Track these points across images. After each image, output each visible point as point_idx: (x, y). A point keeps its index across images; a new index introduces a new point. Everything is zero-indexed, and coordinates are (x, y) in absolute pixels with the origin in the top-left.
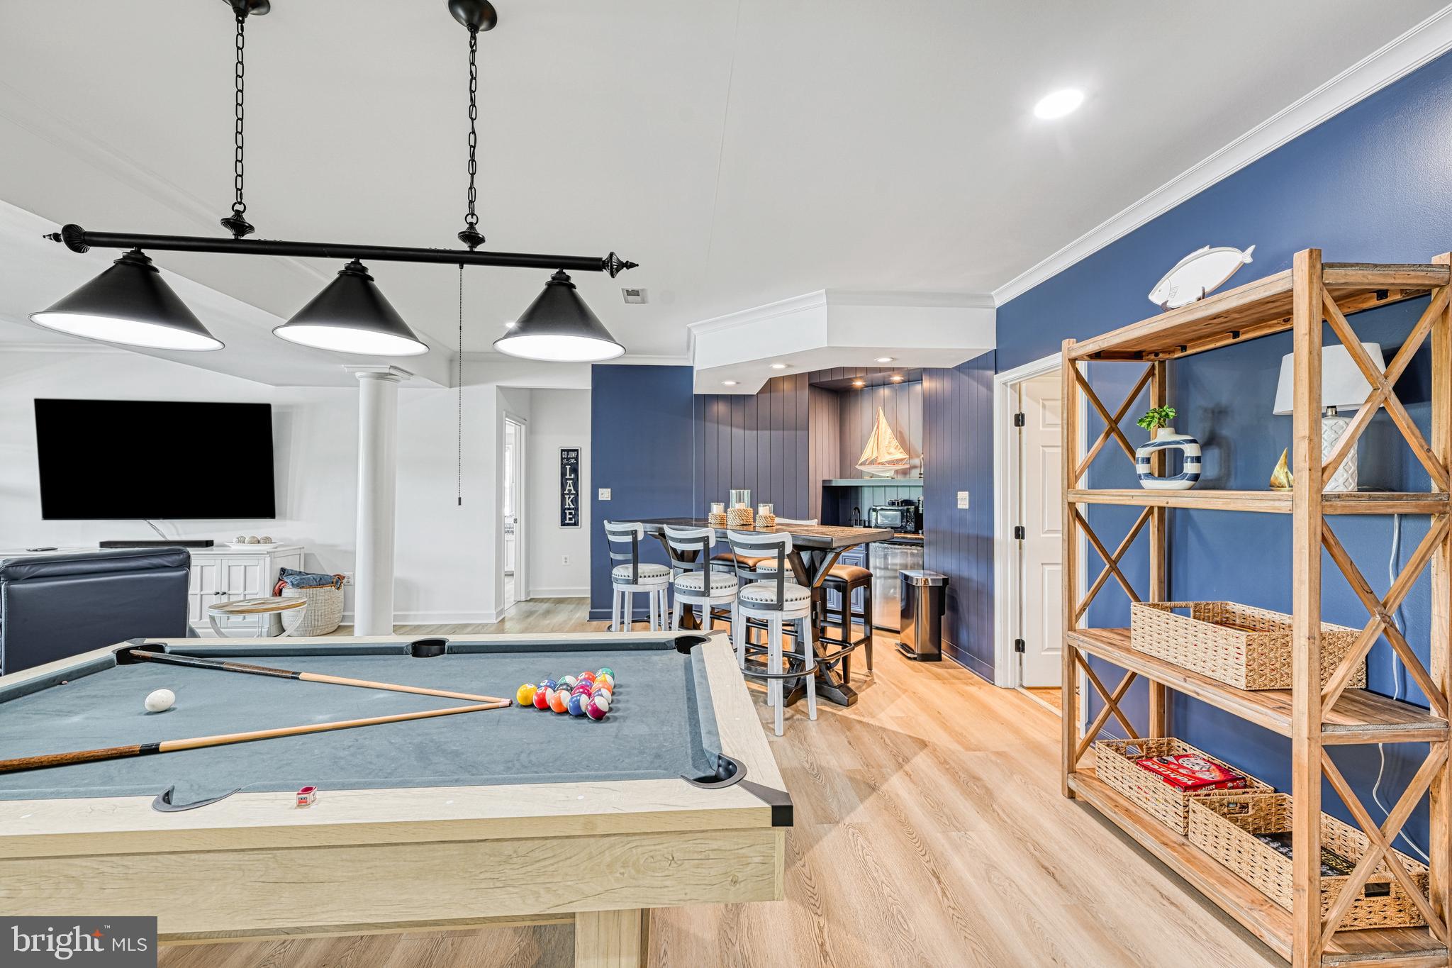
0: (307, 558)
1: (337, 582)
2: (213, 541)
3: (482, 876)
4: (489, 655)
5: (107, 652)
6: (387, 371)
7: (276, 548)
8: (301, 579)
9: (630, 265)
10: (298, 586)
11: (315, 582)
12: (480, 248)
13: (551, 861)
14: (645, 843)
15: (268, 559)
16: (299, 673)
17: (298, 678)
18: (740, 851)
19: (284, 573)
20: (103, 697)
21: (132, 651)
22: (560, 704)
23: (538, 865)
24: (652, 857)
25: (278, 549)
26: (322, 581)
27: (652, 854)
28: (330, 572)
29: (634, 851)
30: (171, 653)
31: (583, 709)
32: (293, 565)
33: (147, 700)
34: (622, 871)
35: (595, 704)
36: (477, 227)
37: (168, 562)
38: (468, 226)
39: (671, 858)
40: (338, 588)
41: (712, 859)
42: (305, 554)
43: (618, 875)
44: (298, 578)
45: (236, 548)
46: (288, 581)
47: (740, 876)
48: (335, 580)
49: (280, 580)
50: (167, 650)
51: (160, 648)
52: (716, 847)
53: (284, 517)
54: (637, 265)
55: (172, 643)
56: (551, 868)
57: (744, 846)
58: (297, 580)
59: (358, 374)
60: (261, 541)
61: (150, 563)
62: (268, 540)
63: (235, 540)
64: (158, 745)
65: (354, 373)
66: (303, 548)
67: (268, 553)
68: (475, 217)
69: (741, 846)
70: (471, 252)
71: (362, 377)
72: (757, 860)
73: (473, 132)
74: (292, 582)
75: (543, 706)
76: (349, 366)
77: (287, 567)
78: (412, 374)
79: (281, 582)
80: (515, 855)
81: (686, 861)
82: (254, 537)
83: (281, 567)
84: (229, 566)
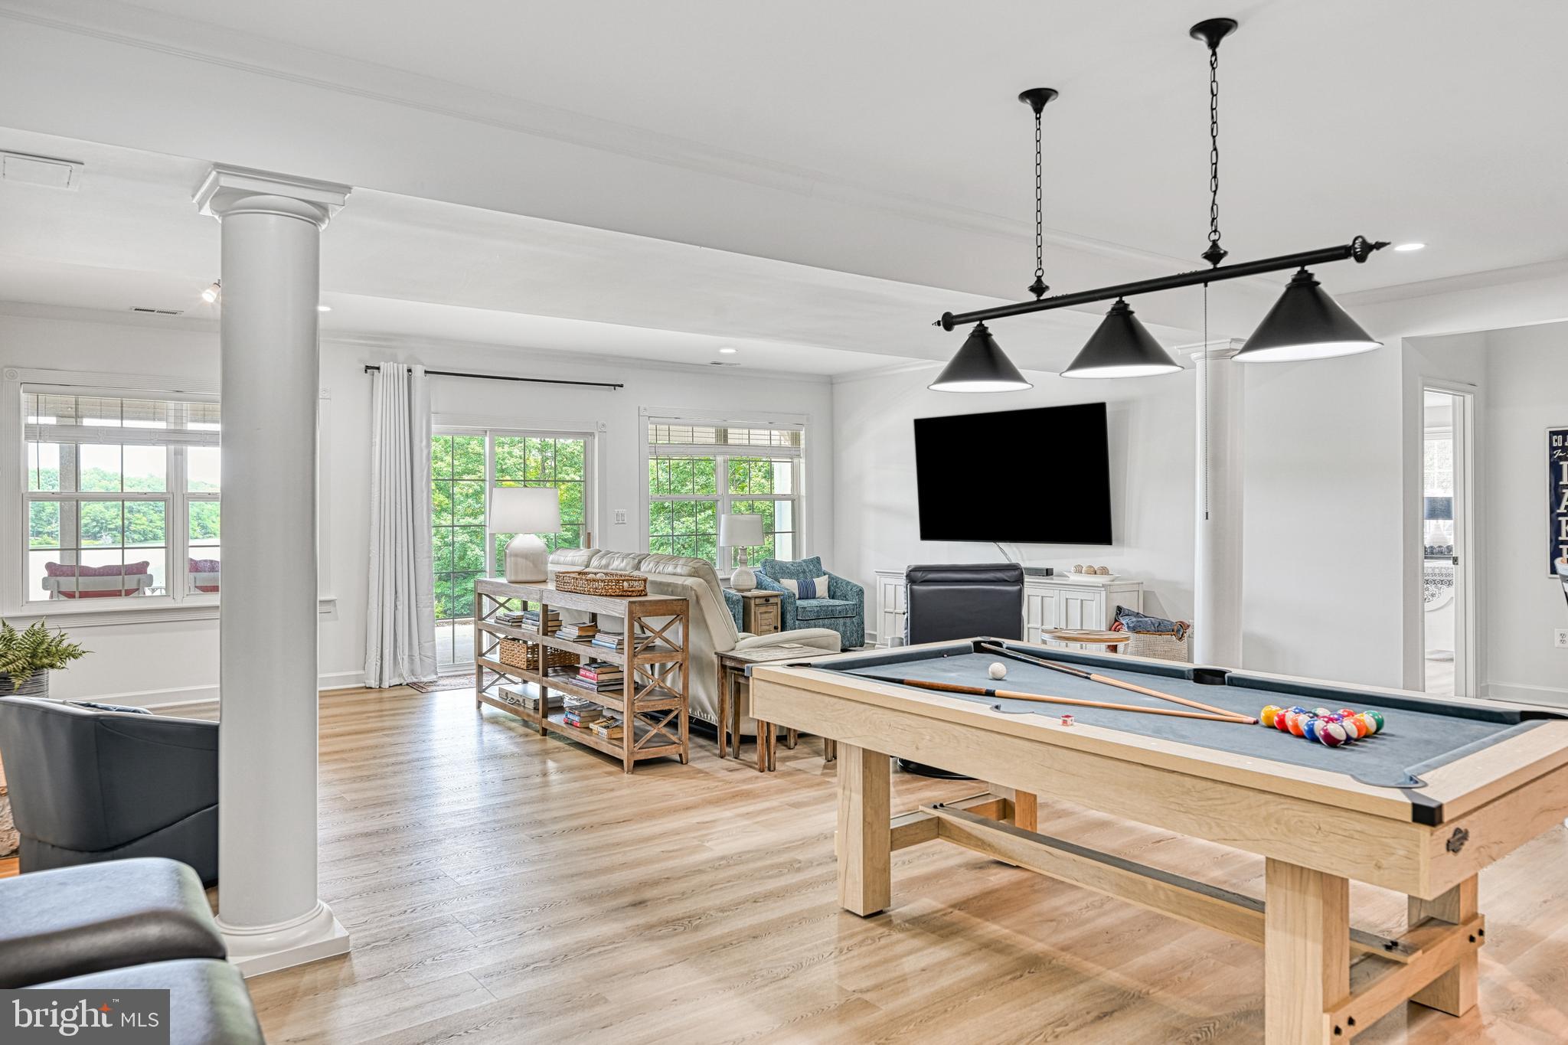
0: (1147, 597)
1: (1178, 631)
2: (1052, 569)
3: (1172, 799)
4: (1270, 693)
5: (968, 642)
6: (1227, 346)
7: (1113, 581)
8: (1138, 622)
9: (1379, 246)
10: (1134, 629)
11: (1153, 628)
12: (1222, 264)
13: (1219, 802)
14: (1295, 807)
15: (1104, 594)
16: (1090, 674)
17: (1089, 678)
18: (1383, 840)
19: (1120, 612)
20: (966, 667)
21: (982, 644)
22: (1296, 726)
23: (1210, 802)
24: (1301, 822)
25: (1116, 583)
26: (1161, 628)
27: (1301, 819)
28: (1174, 618)
29: (1286, 812)
30: (1007, 648)
31: (1317, 734)
32: (1131, 604)
33: (990, 669)
34: (1276, 826)
35: (1327, 729)
36: (1220, 243)
37: (1007, 576)
38: (1211, 244)
39: (1318, 827)
40: (1180, 639)
41: (1357, 839)
42: (1144, 592)
43: (1273, 829)
44: (1134, 619)
45: (1074, 578)
46: (1124, 622)
47: (1384, 863)
48: (1176, 628)
49: (1116, 621)
50: (1005, 646)
51: (1000, 645)
52: (1359, 829)
53: (1122, 543)
54: (1389, 244)
55: (1007, 642)
56: (1219, 808)
57: (1388, 836)
58: (1133, 622)
59: (1194, 356)
60: (1098, 572)
61: (995, 577)
62: (1104, 571)
63: (1073, 569)
64: (994, 691)
65: (1190, 354)
66: (1142, 583)
67: (1103, 586)
68: (1217, 233)
69: (1384, 835)
70: (1215, 269)
71: (1198, 358)
72: (1402, 852)
73: (1215, 149)
74: (1127, 624)
75: (1282, 727)
76: (1182, 346)
77: (1124, 606)
79: (1117, 623)
80: (1193, 790)
81: (1331, 834)
82: (1091, 567)
83: (1118, 604)
84: (1067, 599)
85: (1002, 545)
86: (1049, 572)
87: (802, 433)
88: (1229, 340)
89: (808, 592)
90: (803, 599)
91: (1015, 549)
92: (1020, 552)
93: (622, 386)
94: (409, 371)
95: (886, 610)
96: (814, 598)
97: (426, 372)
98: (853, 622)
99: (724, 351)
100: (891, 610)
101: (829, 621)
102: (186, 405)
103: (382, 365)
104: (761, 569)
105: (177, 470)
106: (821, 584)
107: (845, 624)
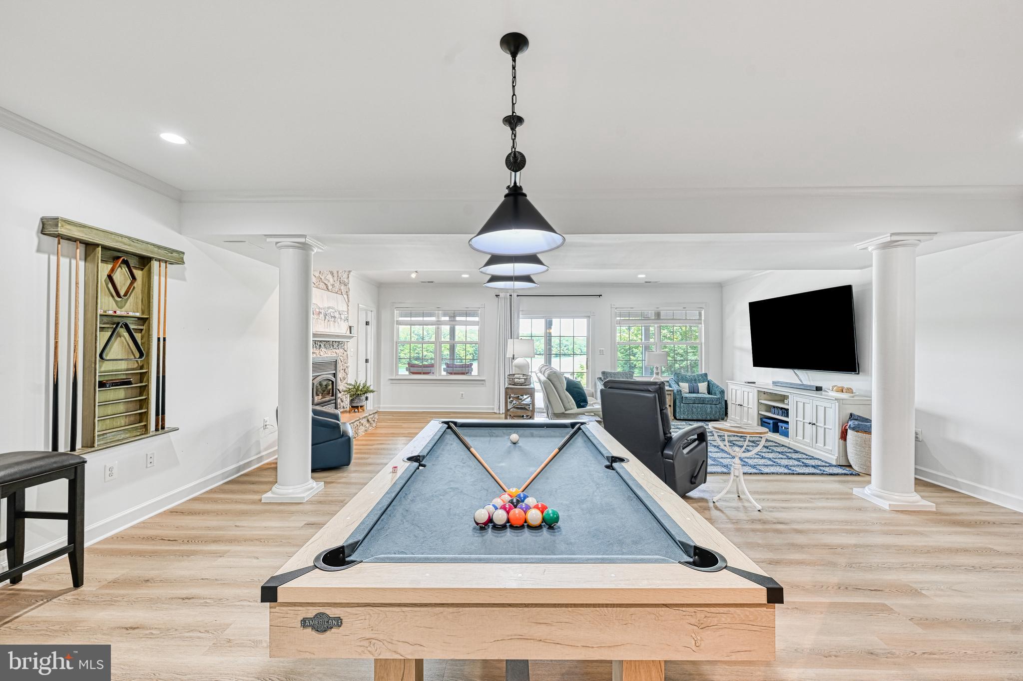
2: (822, 387)
6: (888, 239)
7: (853, 397)
11: (869, 429)
15: (837, 404)
19: (851, 417)
32: (858, 411)
45: (830, 393)
46: (853, 424)
49: (849, 423)
59: (870, 249)
62: (849, 390)
63: (831, 388)
67: (845, 400)
77: (855, 413)
78: (936, 233)
83: (851, 412)
84: (817, 406)
85: (797, 371)
86: (819, 389)
87: (703, 312)
88: (889, 235)
89: (694, 390)
90: (692, 393)
91: (805, 374)
92: (808, 376)
93: (601, 295)
94: (511, 295)
95: (733, 402)
96: (698, 393)
97: (518, 296)
98: (717, 407)
99: (640, 276)
100: (734, 403)
101: (701, 405)
102: (440, 312)
103: (500, 294)
104: (673, 377)
105: (438, 333)
106: (703, 387)
107: (711, 407)
